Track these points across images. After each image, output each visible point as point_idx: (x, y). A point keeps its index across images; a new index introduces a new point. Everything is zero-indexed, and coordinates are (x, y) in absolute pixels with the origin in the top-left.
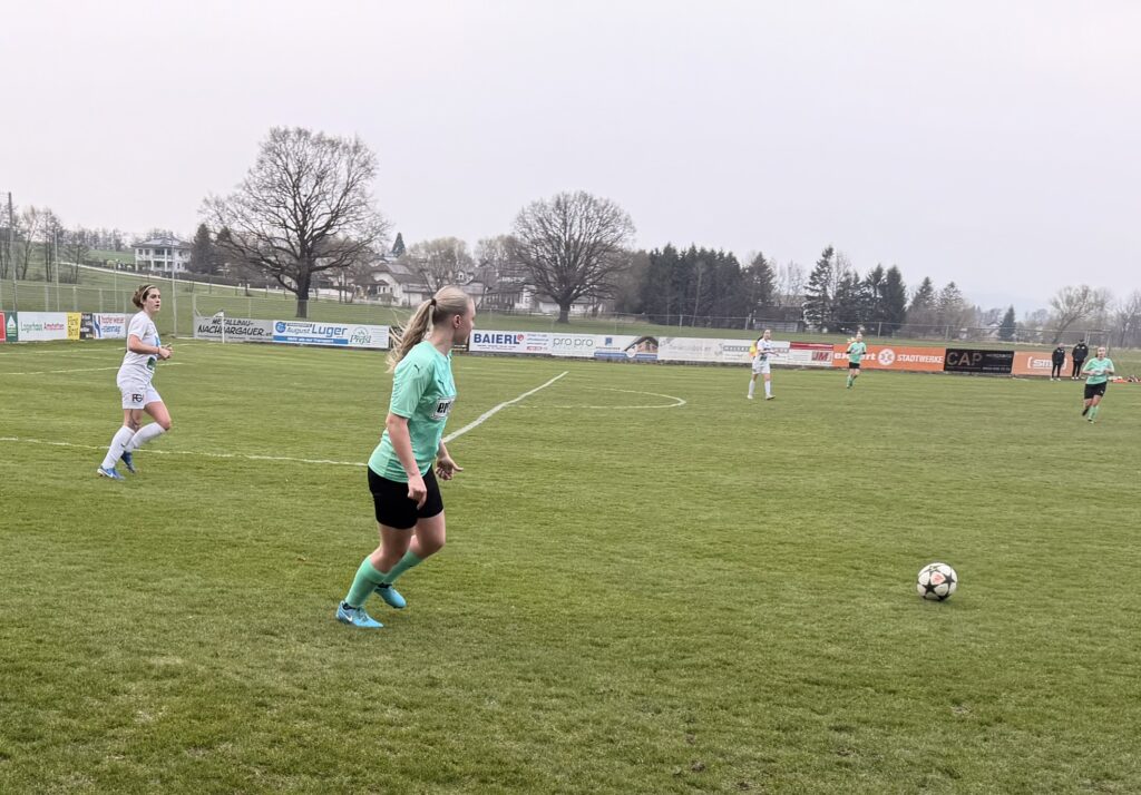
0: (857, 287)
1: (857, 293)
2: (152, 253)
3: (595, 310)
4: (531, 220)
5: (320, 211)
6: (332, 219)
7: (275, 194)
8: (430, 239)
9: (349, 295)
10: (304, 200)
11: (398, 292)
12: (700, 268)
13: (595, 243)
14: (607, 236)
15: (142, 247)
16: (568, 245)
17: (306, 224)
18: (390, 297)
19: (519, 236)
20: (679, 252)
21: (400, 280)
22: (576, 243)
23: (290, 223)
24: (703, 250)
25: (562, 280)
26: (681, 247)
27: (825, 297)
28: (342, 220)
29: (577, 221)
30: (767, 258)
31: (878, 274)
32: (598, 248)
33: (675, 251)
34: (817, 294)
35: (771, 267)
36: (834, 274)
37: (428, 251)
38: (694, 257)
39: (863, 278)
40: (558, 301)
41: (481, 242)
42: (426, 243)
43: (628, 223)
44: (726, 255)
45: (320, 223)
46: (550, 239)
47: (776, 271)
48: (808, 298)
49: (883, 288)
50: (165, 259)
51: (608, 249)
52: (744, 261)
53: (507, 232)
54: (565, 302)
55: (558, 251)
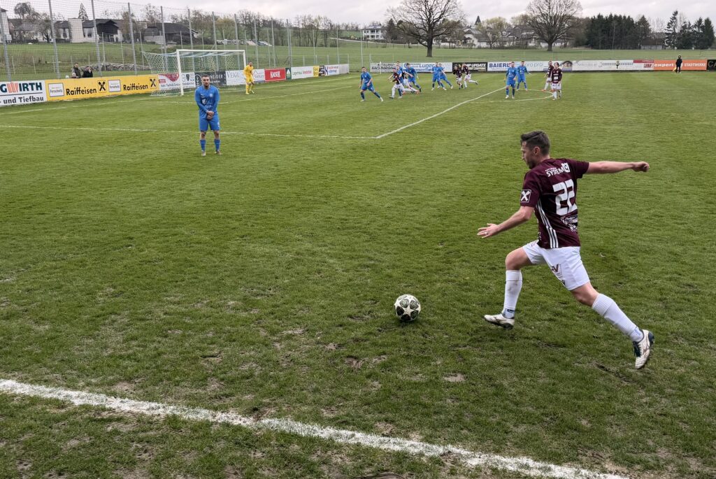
0: (690, 28)
1: (691, 31)
2: (370, 31)
3: (565, 46)
4: (534, 8)
5: (436, 11)
6: (443, 14)
7: (417, 5)
8: (489, 18)
9: (454, 44)
10: (430, 7)
11: (476, 42)
12: (615, 23)
13: (563, 16)
14: (569, 12)
15: (366, 30)
16: (551, 18)
17: (431, 17)
18: (473, 44)
19: (529, 15)
20: (604, 17)
21: (476, 36)
22: (555, 17)
23: (423, 17)
24: (616, 16)
25: (549, 33)
26: (605, 14)
27: (674, 33)
28: (446, 14)
29: (555, 7)
30: (646, 17)
31: (700, 21)
32: (565, 17)
33: (602, 16)
34: (671, 32)
35: (649, 22)
36: (679, 23)
37: (488, 24)
38: (612, 19)
39: (692, 24)
40: (546, 42)
41: (512, 18)
42: (487, 20)
43: (579, 6)
44: (627, 17)
45: (437, 16)
46: (543, 15)
47: (650, 23)
48: (666, 33)
49: (702, 27)
50: (375, 34)
51: (570, 17)
52: (636, 19)
53: (524, 13)
54: (550, 42)
55: (547, 20)
